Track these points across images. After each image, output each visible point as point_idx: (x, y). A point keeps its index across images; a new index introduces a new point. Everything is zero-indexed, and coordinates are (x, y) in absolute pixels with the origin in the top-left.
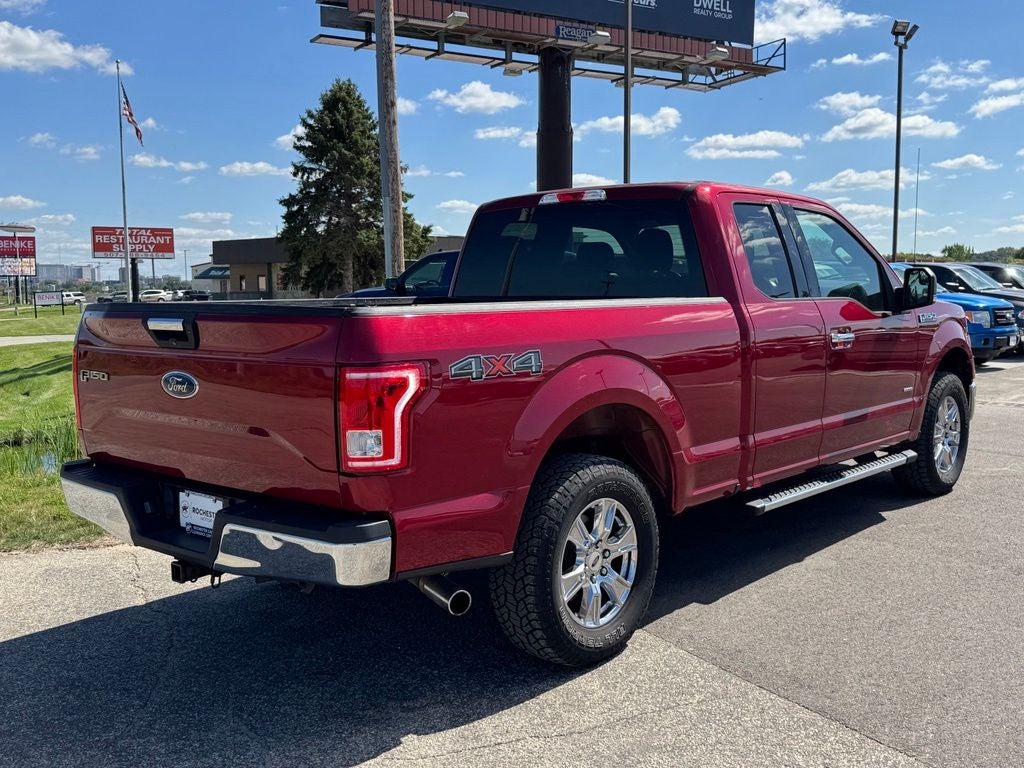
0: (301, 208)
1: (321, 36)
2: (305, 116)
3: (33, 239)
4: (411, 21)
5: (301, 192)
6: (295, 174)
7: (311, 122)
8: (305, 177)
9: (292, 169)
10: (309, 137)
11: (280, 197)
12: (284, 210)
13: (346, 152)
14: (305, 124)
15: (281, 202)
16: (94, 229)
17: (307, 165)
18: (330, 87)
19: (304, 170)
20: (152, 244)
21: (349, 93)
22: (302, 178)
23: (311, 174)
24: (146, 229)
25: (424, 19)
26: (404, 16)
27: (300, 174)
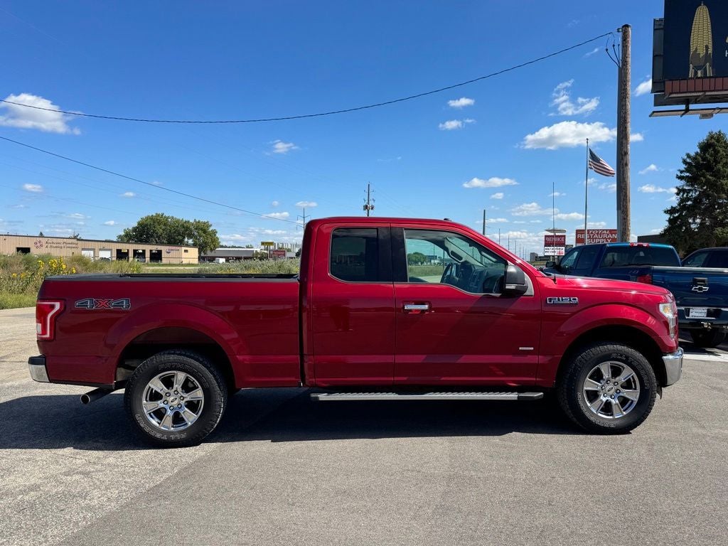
0: (681, 214)
1: (654, 112)
2: (685, 157)
3: (564, 236)
4: (707, 93)
5: (679, 205)
6: (678, 194)
7: (688, 160)
8: (685, 196)
9: (676, 191)
10: (687, 170)
11: (665, 209)
12: (667, 216)
13: (710, 177)
14: (685, 162)
15: (665, 212)
16: (577, 231)
17: (687, 188)
18: (705, 138)
19: (684, 191)
20: (609, 238)
21: (718, 141)
22: (683, 196)
23: (689, 193)
24: (607, 230)
25: (722, 90)
26: (702, 91)
27: (681, 194)
